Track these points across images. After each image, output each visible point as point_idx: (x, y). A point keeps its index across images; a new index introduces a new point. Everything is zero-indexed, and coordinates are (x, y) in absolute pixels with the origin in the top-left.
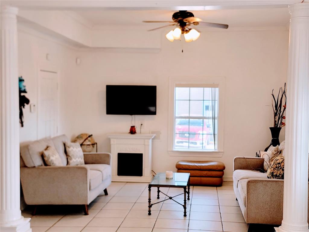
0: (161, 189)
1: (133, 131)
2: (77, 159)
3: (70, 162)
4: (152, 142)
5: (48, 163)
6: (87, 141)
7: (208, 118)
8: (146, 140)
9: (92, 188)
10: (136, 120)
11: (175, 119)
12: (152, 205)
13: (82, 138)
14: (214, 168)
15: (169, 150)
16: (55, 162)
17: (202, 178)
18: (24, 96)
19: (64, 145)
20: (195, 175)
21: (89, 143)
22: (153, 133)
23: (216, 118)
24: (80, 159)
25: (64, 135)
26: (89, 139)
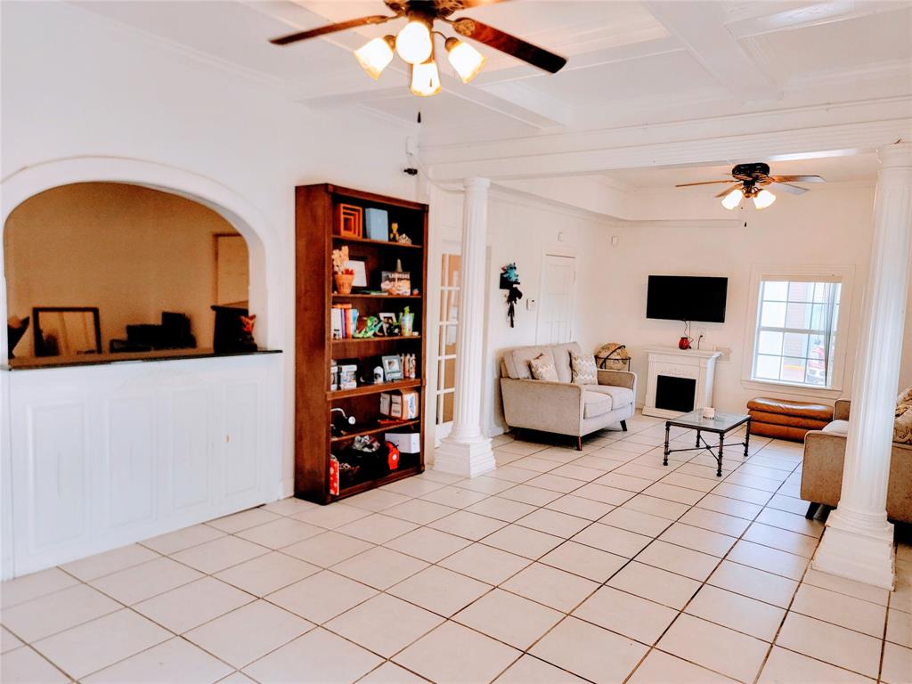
0: (702, 433)
1: (684, 344)
2: (586, 376)
3: (576, 378)
4: (716, 363)
5: (535, 376)
6: (615, 353)
7: (818, 333)
8: (702, 360)
9: (588, 415)
10: (694, 329)
11: (759, 333)
12: (670, 451)
13: (608, 348)
14: (812, 414)
15: (743, 379)
16: (544, 376)
17: (791, 429)
18: (516, 288)
19: (570, 354)
20: (778, 421)
21: (618, 357)
22: (717, 350)
23: (832, 334)
24: (591, 376)
25: (575, 343)
26: (619, 351)
